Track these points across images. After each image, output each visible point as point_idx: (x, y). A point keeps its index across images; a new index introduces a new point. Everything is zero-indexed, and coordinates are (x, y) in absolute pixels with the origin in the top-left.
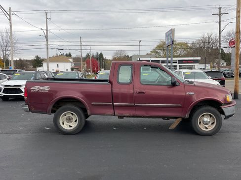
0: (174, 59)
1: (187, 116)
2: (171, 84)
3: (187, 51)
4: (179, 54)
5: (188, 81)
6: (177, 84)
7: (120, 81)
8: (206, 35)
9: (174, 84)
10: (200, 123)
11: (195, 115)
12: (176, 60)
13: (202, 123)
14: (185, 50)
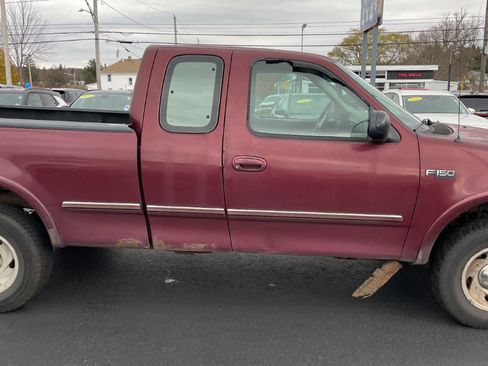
0: (379, 68)
1: (422, 258)
2: (366, 135)
3: (408, 52)
4: (389, 59)
5: (429, 123)
6: (391, 135)
7: (173, 120)
8: (452, 18)
9: (377, 137)
10: (469, 281)
11: (452, 254)
12: (384, 72)
13: (475, 282)
14: (403, 50)
